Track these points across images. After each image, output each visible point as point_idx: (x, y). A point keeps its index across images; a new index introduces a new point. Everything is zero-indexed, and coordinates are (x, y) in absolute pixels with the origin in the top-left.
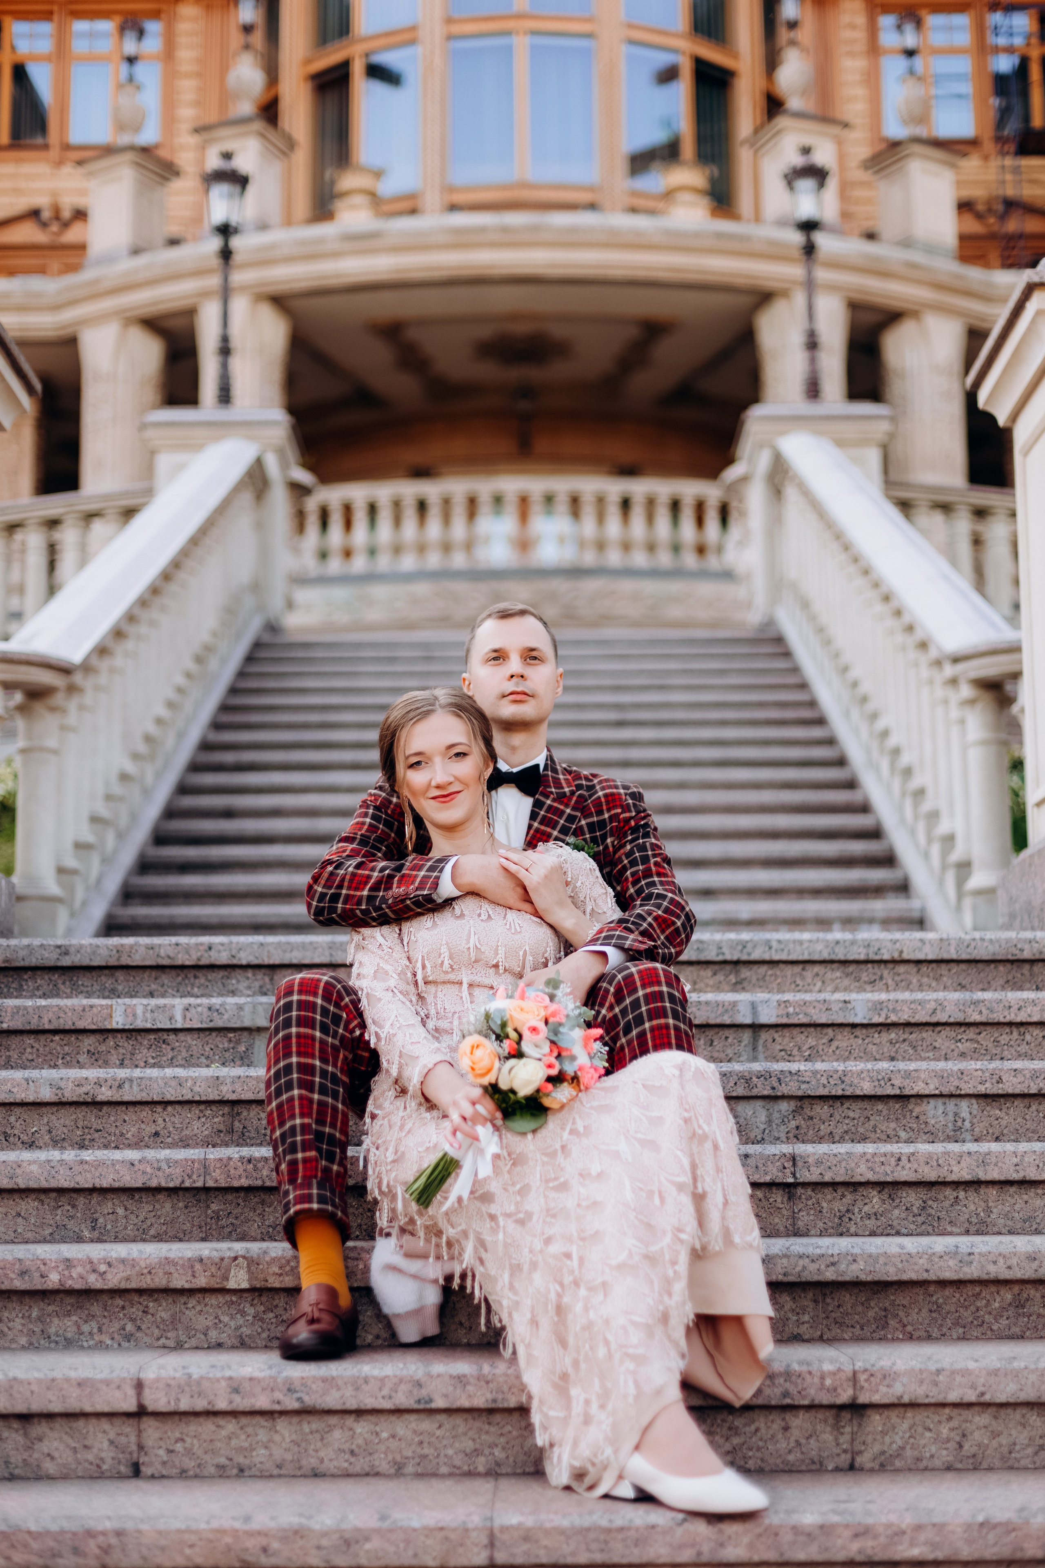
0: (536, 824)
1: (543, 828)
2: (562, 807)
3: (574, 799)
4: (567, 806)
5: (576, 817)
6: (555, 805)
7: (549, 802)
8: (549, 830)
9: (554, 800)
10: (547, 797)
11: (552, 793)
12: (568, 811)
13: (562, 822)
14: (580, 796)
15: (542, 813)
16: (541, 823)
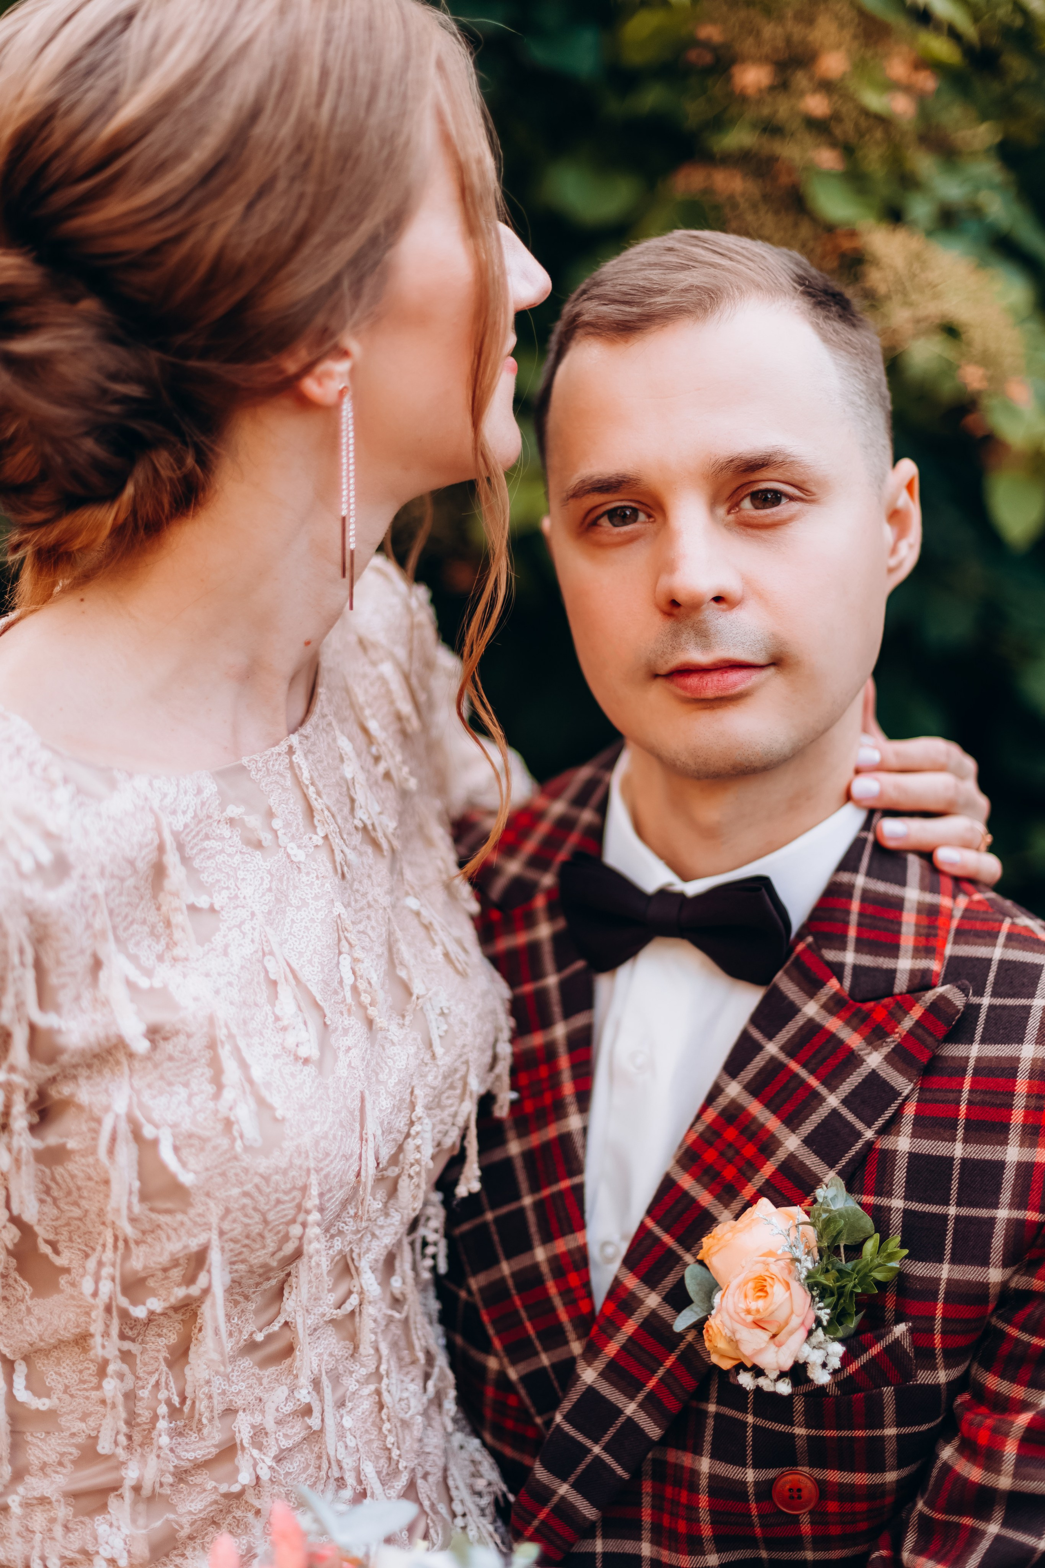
0: (734, 1089)
1: (756, 1109)
2: (853, 1039)
3: (917, 1012)
4: (875, 1037)
5: (892, 1093)
6: (834, 1024)
7: (811, 1009)
8: (772, 1122)
9: (835, 1006)
10: (812, 987)
11: (837, 969)
12: (874, 1060)
13: (833, 1101)
14: (940, 1006)
15: (772, 1048)
16: (753, 1088)
